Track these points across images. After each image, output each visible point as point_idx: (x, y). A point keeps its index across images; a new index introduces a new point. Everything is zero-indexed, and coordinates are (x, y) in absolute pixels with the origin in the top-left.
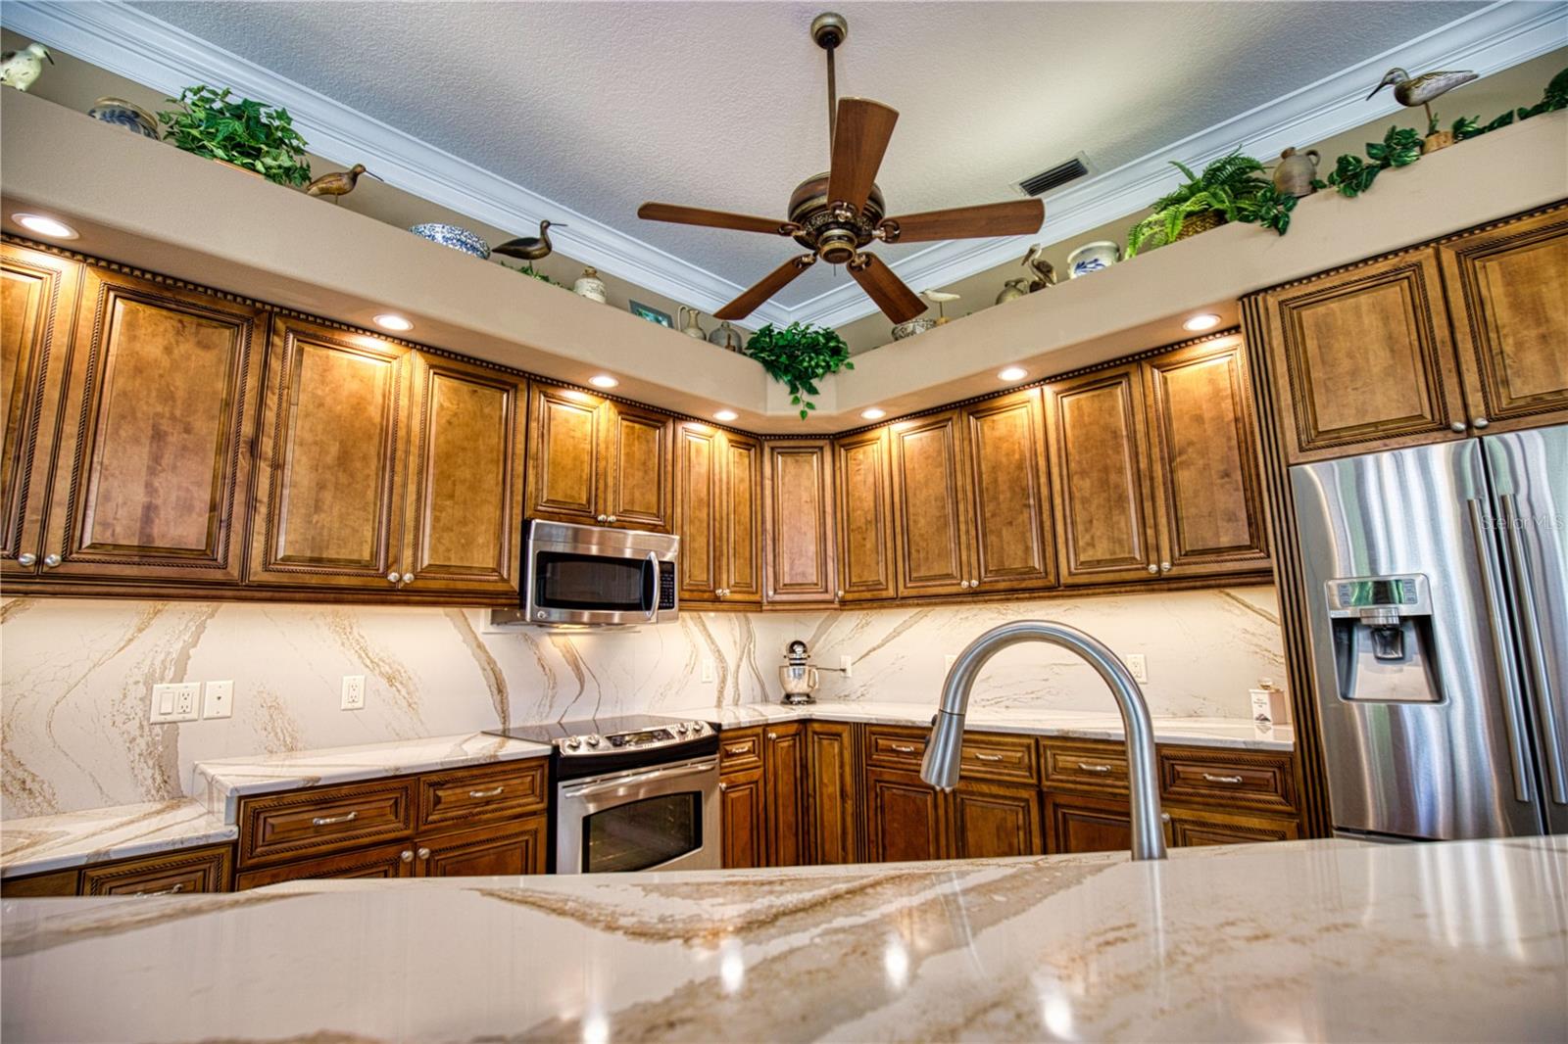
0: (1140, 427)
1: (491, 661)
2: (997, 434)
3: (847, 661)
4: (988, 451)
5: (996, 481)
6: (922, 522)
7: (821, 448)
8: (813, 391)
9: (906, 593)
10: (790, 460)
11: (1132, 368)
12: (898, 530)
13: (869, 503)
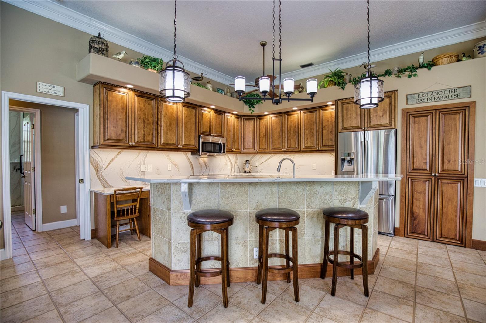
0: (318, 121)
1: (191, 162)
2: (291, 120)
3: (257, 164)
4: (289, 123)
5: (290, 129)
6: (275, 136)
7: (254, 119)
8: (254, 107)
9: (271, 151)
10: (247, 121)
11: (318, 110)
12: (270, 138)
13: (264, 132)
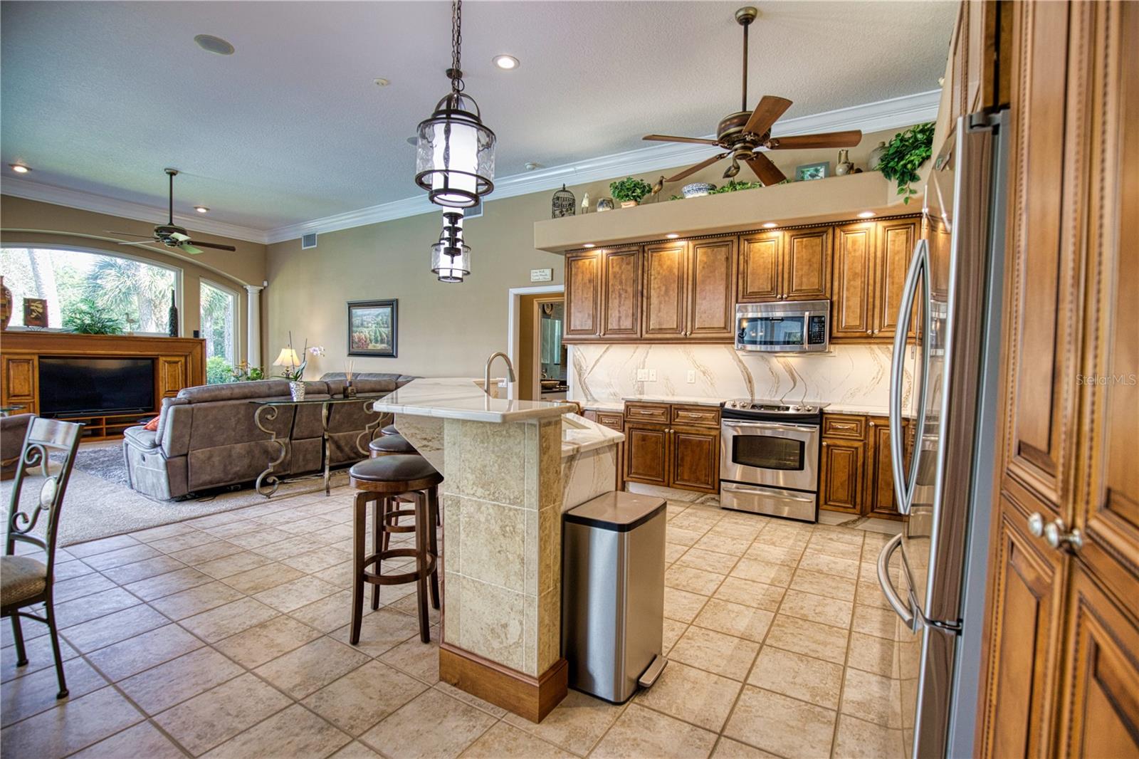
1: (745, 368)
8: (916, 179)
